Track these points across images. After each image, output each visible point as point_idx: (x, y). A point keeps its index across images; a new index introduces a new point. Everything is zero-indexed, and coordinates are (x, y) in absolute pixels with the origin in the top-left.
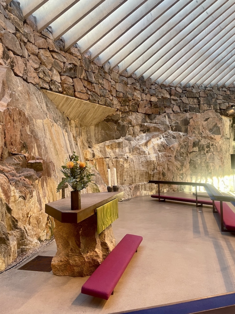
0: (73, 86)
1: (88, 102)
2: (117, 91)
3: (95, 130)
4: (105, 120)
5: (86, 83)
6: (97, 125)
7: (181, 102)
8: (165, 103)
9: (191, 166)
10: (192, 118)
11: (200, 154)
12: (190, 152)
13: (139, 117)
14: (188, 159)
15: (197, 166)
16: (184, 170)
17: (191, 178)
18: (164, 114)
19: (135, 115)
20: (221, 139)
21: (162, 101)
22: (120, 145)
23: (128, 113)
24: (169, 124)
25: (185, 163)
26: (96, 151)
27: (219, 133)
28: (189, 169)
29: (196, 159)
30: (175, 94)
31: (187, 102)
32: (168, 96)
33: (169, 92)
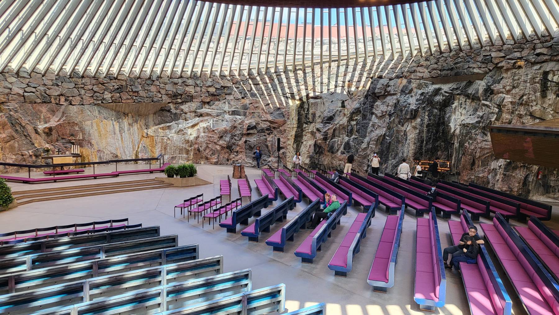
0: (120, 97)
1: (135, 103)
2: (166, 90)
3: (153, 117)
4: (160, 110)
5: (131, 94)
6: (155, 113)
7: (242, 89)
8: (225, 91)
9: (247, 146)
10: (251, 103)
11: (259, 136)
12: (245, 134)
13: (193, 105)
14: (244, 139)
15: (253, 146)
16: (238, 149)
17: (246, 155)
18: (224, 101)
19: (189, 104)
20: (284, 123)
21: (222, 90)
22: (169, 127)
23: (182, 103)
24: (228, 109)
25: (240, 143)
26: (151, 132)
27: (281, 117)
28: (244, 148)
29: (253, 140)
30: (237, 83)
31: (249, 89)
32: (229, 85)
33: (231, 81)
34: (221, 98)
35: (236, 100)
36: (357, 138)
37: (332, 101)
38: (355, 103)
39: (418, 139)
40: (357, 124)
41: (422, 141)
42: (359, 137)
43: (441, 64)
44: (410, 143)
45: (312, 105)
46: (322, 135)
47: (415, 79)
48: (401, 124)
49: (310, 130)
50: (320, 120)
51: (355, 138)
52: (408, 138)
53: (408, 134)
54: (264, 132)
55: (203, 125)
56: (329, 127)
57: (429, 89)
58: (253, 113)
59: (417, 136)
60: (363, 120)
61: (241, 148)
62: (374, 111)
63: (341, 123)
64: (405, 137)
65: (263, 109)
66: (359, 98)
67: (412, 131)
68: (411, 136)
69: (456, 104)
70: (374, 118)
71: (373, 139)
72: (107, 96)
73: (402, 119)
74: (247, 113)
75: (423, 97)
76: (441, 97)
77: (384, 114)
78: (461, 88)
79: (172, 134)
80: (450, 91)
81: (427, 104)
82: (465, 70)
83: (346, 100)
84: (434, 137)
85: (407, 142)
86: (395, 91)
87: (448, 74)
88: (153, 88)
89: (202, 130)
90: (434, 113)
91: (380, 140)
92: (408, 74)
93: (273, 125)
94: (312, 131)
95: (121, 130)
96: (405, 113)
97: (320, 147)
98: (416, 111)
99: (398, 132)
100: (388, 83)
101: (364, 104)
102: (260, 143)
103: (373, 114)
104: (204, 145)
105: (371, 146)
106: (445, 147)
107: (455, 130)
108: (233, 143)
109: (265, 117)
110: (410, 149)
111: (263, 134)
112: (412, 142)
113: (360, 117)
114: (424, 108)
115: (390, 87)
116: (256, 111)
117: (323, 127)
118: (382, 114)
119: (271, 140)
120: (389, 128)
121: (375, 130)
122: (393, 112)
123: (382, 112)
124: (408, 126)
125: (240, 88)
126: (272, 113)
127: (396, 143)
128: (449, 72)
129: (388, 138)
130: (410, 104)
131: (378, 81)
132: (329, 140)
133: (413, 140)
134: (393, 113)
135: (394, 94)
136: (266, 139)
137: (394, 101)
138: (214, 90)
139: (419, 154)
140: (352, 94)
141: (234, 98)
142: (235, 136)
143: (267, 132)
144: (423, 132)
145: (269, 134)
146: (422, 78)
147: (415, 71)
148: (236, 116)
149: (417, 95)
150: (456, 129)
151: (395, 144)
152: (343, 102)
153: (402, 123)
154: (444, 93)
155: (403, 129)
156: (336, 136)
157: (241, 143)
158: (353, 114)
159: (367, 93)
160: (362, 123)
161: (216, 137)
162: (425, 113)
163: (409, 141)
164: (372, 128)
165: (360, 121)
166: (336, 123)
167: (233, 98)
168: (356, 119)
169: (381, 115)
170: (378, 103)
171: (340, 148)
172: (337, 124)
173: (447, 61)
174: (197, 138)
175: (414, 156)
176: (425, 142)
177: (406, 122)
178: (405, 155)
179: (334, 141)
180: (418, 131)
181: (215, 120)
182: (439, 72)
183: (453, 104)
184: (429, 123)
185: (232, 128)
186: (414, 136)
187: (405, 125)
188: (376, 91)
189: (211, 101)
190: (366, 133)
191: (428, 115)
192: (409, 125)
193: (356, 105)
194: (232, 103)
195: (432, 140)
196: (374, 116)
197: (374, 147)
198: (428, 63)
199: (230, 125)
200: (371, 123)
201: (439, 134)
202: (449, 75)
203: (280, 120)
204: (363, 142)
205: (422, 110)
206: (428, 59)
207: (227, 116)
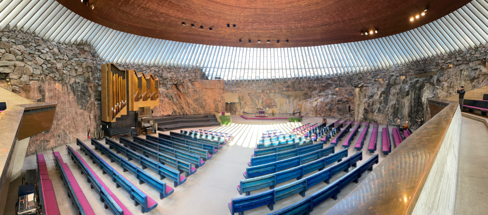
2: (306, 86)
3: (302, 97)
4: (304, 94)
6: (302, 95)
7: (336, 84)
8: (329, 85)
9: (338, 109)
10: (339, 90)
11: (343, 105)
12: (337, 104)
13: (317, 91)
14: (336, 106)
17: (337, 113)
19: (315, 91)
20: (354, 98)
22: (307, 101)
23: (312, 91)
24: (330, 93)
26: (301, 103)
27: (352, 96)
29: (340, 106)
30: (334, 81)
31: (338, 83)
32: (331, 82)
33: (332, 80)
34: (328, 88)
37: (373, 88)
40: (384, 99)
42: (385, 105)
43: (419, 68)
44: (406, 108)
45: (364, 90)
48: (402, 98)
49: (363, 102)
50: (367, 97)
51: (383, 106)
52: (405, 105)
53: (405, 103)
54: (345, 103)
55: (320, 100)
56: (371, 100)
57: (414, 80)
58: (340, 94)
59: (409, 104)
60: (386, 97)
62: (390, 92)
65: (344, 93)
66: (385, 86)
67: (407, 102)
68: (407, 104)
69: (425, 88)
70: (391, 96)
71: (390, 106)
72: (284, 89)
74: (338, 94)
75: (411, 85)
79: (308, 104)
80: (423, 81)
83: (379, 88)
84: (417, 105)
88: (301, 85)
89: (319, 102)
90: (416, 93)
91: (393, 107)
93: (349, 100)
95: (289, 102)
96: (404, 93)
97: (367, 110)
98: (408, 92)
103: (390, 94)
104: (319, 109)
107: (424, 101)
108: (332, 108)
109: (345, 96)
110: (406, 111)
115: (397, 80)
116: (342, 93)
117: (368, 100)
118: (394, 94)
121: (391, 101)
123: (394, 92)
126: (348, 94)
129: (397, 105)
130: (405, 89)
132: (370, 107)
133: (407, 106)
134: (399, 93)
135: (399, 84)
136: (346, 106)
137: (400, 87)
138: (325, 85)
140: (382, 84)
142: (333, 105)
144: (412, 102)
148: (333, 96)
151: (401, 108)
154: (420, 82)
156: (374, 105)
157: (335, 108)
158: (381, 94)
159: (387, 84)
161: (324, 105)
167: (332, 88)
168: (383, 96)
170: (392, 88)
171: (375, 110)
172: (374, 99)
174: (316, 105)
176: (413, 108)
177: (404, 97)
179: (373, 107)
180: (409, 102)
181: (324, 98)
182: (418, 72)
184: (414, 98)
187: (404, 99)
188: (391, 82)
189: (324, 90)
190: (388, 103)
191: (414, 93)
193: (383, 89)
194: (332, 90)
199: (331, 100)
200: (390, 98)
201: (419, 103)
205: (411, 91)
206: (414, 65)
207: (330, 96)
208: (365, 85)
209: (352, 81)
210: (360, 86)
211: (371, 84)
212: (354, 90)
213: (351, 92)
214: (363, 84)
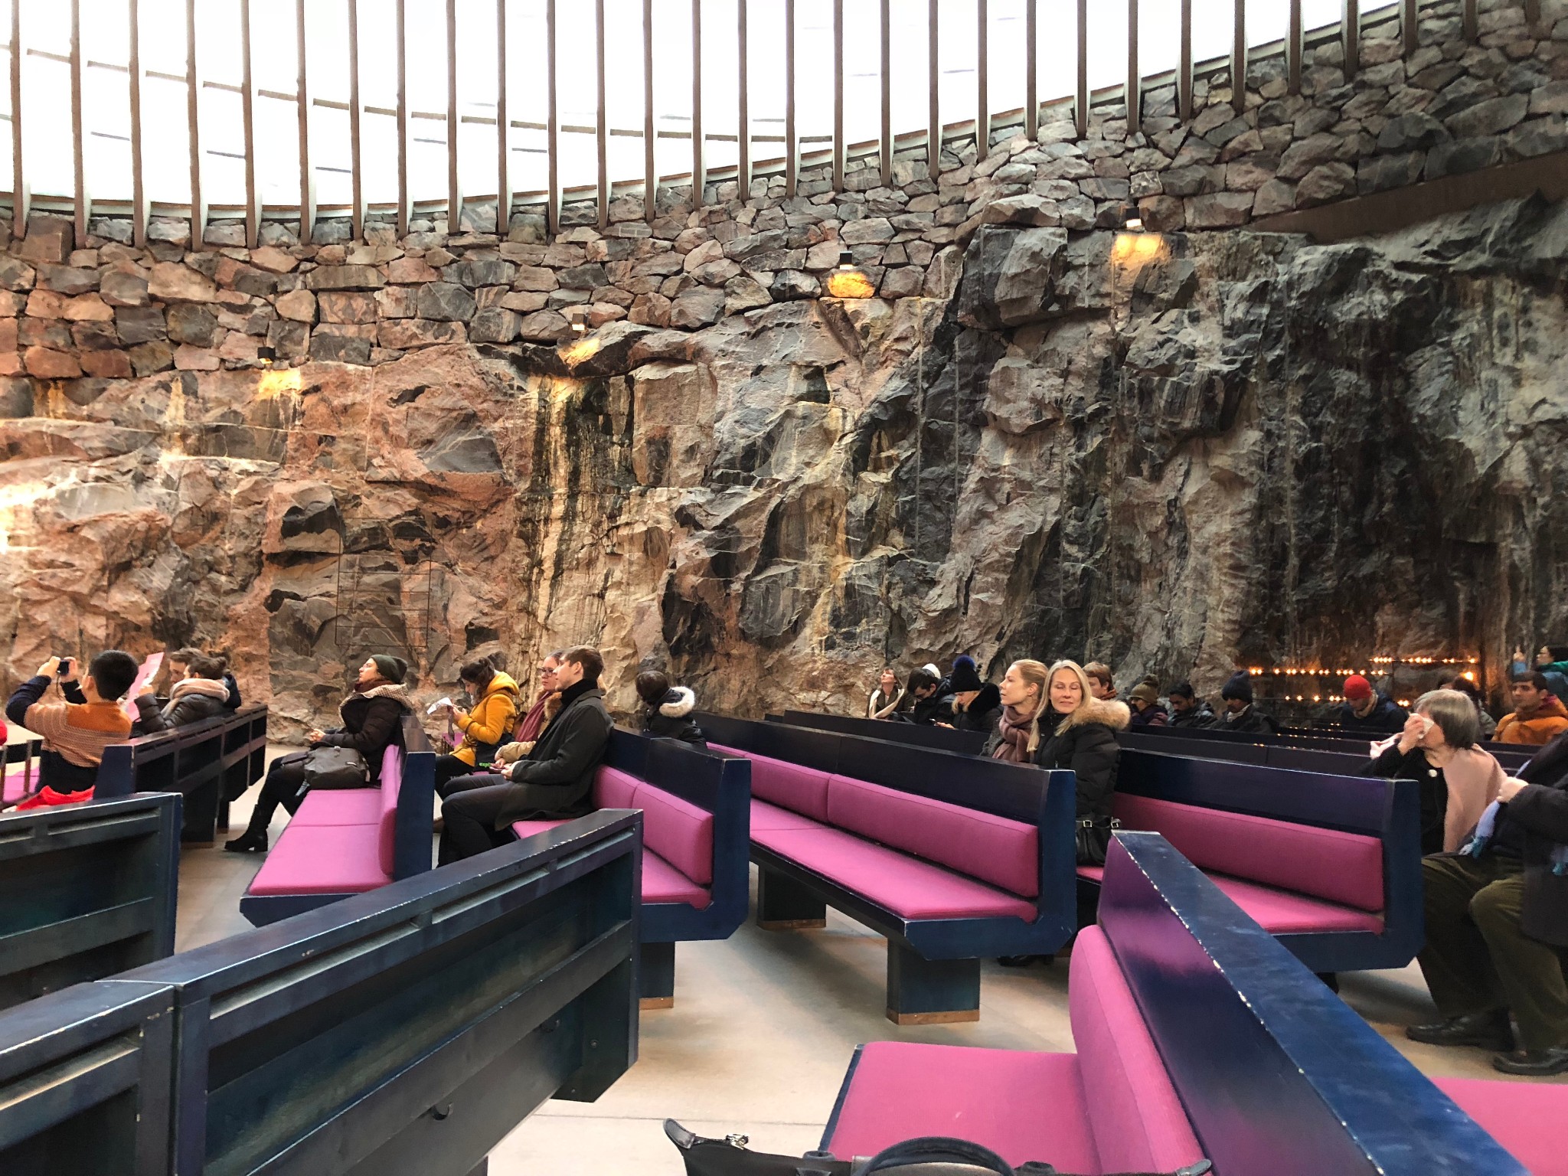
7: (267, 316)
8: (172, 324)
9: (283, 625)
10: (316, 389)
11: (352, 565)
12: (273, 557)
14: (264, 586)
15: (315, 623)
16: (226, 641)
17: (274, 678)
18: (165, 376)
20: (502, 493)
21: (152, 316)
24: (181, 422)
25: (240, 609)
27: (483, 461)
28: (263, 634)
29: (317, 589)
30: (239, 282)
31: (306, 313)
32: (196, 292)
33: (208, 274)
34: (146, 362)
35: (229, 376)
36: (900, 557)
37: (758, 370)
38: (881, 375)
39: (1255, 541)
40: (897, 485)
41: (1275, 555)
42: (912, 555)
43: (1357, 126)
44: (1207, 567)
45: (647, 393)
46: (709, 543)
47: (1203, 229)
48: (1145, 467)
49: (639, 528)
50: (695, 470)
51: (891, 561)
52: (1197, 539)
53: (1195, 519)
54: (386, 547)
56: (745, 501)
57: (1299, 261)
58: (321, 440)
59: (1247, 525)
60: (927, 463)
61: (251, 636)
62: (989, 404)
63: (809, 477)
64: (1173, 541)
65: (381, 423)
66: (903, 346)
67: (1216, 500)
68: (1211, 529)
69: (1471, 324)
70: (993, 443)
71: (995, 556)
73: (1150, 439)
74: (290, 440)
75: (1265, 311)
76: (1379, 297)
77: (1048, 415)
78: (1490, 239)
80: (1429, 260)
81: (1294, 348)
82: (1510, 138)
83: (832, 367)
84: (1347, 530)
85: (1191, 562)
86: (1099, 294)
87: (1403, 173)
90: (1340, 391)
91: (1029, 564)
92: (1164, 206)
93: (435, 509)
94: (649, 531)
96: (1170, 404)
97: (698, 612)
98: (1235, 384)
99: (1128, 514)
100: (1063, 248)
101: (932, 376)
102: (361, 607)
103: (986, 424)
105: (980, 596)
106: (1419, 580)
107: (1498, 465)
108: (198, 610)
109: (389, 464)
110: (1212, 600)
111: (380, 559)
112: (1217, 559)
113: (913, 445)
114: (1275, 369)
115: (1070, 274)
116: (343, 432)
117: (710, 502)
118: (1039, 414)
119: (425, 588)
120: (1080, 497)
121: (1002, 508)
122: (1096, 406)
123: (1039, 403)
124: (1187, 474)
125: (256, 311)
126: (429, 442)
127: (1121, 577)
128: (1410, 159)
129: (1073, 550)
130: (1191, 354)
131: (1007, 243)
132: (743, 575)
133: (1227, 548)
134: (1097, 414)
135: (1098, 314)
136: (396, 587)
137: (1100, 351)
138: (105, 313)
139: (1267, 628)
140: (866, 331)
141: (223, 361)
142: (211, 569)
143: (405, 545)
144: (1280, 500)
145: (411, 558)
146: (1249, 218)
147: (1203, 188)
148: (225, 458)
149: (1230, 303)
150: (1501, 461)
151: (1115, 582)
152: (816, 374)
153: (1153, 458)
154: (1395, 274)
155: (1162, 492)
156: (782, 550)
157: (245, 605)
159: (945, 319)
160: (923, 480)
161: (88, 562)
162: (1281, 394)
163: (1205, 560)
164: (977, 503)
165: (913, 468)
166: (783, 477)
167: (212, 362)
168: (890, 460)
169: (1030, 422)
170: (1013, 361)
171: (805, 614)
172: (785, 486)
173: (1392, 105)
175: (1237, 644)
176: (1294, 561)
177: (1175, 454)
178: (1185, 637)
179: (775, 580)
180: (1249, 498)
181: (93, 472)
182: (1350, 173)
183: (1454, 327)
184: (1310, 451)
185: (193, 524)
186: (1227, 527)
187: (1174, 474)
188: (1001, 292)
189: (86, 375)
190: (949, 532)
191: (1305, 403)
192: (1197, 473)
193: (885, 384)
194: (209, 389)
195: (1334, 547)
196: (988, 437)
197: (1000, 601)
198: (1280, 133)
199: (185, 506)
200: (975, 475)
201: (1373, 506)
202: (1413, 174)
203: (474, 477)
204: (933, 583)
205: (1266, 381)
206: (1277, 113)
207: (171, 459)
208: (656, 341)
209: (483, 298)
210: (584, 350)
211: (736, 328)
212: (505, 395)
213: (469, 420)
214: (627, 327)
